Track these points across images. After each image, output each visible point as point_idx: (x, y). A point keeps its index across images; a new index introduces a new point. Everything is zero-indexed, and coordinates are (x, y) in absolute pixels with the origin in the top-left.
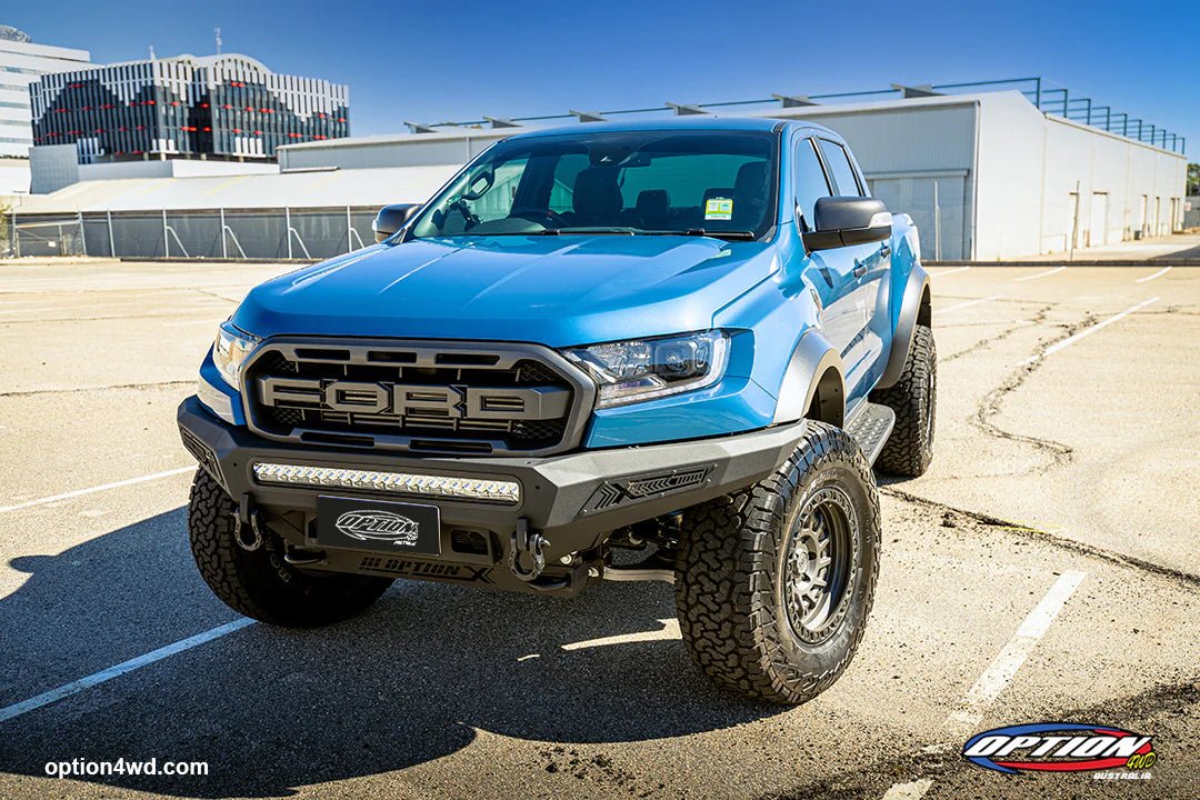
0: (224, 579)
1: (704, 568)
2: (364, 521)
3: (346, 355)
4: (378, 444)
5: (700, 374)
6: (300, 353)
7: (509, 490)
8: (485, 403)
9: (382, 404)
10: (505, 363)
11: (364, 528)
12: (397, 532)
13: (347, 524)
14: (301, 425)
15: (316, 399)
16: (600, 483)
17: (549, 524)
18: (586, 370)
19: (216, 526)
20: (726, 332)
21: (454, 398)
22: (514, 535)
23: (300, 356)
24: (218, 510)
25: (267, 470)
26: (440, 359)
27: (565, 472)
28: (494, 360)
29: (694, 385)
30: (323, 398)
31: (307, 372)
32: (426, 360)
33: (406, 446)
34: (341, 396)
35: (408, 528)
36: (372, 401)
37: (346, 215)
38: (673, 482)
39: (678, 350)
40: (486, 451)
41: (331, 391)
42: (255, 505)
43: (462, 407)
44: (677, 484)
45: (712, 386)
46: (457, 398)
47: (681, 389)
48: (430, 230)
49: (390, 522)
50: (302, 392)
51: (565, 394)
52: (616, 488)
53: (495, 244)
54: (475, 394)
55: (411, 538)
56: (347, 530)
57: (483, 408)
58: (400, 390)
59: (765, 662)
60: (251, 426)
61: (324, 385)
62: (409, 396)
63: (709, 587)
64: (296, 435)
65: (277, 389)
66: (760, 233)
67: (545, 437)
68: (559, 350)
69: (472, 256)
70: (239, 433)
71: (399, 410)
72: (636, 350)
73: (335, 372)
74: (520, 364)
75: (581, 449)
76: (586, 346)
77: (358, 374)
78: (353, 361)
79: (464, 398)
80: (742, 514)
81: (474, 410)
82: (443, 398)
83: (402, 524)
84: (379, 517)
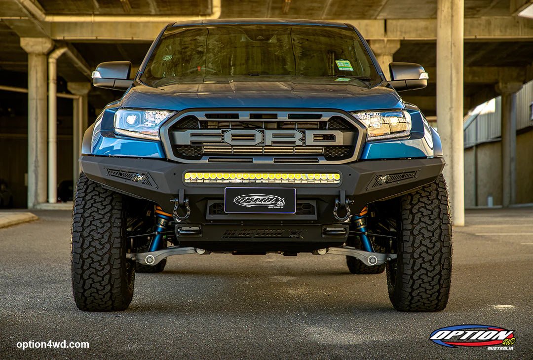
2: (248, 199)
3: (236, 116)
4: (255, 161)
6: (207, 116)
8: (315, 137)
9: (258, 140)
11: (249, 202)
12: (270, 203)
13: (240, 201)
15: (218, 139)
16: (375, 174)
20: (408, 112)
21: (299, 135)
22: (339, 199)
23: (207, 118)
25: (190, 177)
26: (291, 116)
28: (320, 116)
30: (223, 139)
32: (283, 117)
33: (272, 162)
34: (234, 137)
35: (277, 200)
36: (252, 139)
38: (403, 176)
40: (316, 162)
41: (228, 135)
43: (303, 140)
44: (404, 178)
45: (409, 135)
49: (264, 199)
50: (207, 136)
54: (309, 133)
55: (281, 205)
56: (240, 203)
57: (314, 141)
58: (269, 133)
61: (223, 132)
62: (274, 135)
64: (204, 161)
65: (192, 136)
67: (345, 154)
68: (348, 113)
71: (268, 142)
73: (230, 125)
74: (333, 119)
75: (361, 160)
77: (244, 125)
78: (241, 119)
79: (304, 135)
81: (310, 141)
82: (293, 136)
83: (272, 199)
84: (257, 197)
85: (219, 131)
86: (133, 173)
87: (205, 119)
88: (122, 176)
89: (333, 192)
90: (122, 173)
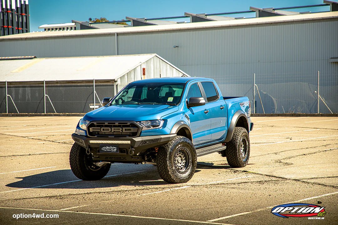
0: (77, 168)
1: (160, 158)
3: (104, 123)
4: (109, 137)
5: (158, 126)
6: (97, 123)
7: (129, 142)
8: (125, 130)
9: (110, 130)
10: (128, 124)
13: (103, 149)
14: (97, 135)
15: (99, 130)
16: (142, 141)
17: (135, 147)
18: (140, 125)
19: (76, 158)
20: (163, 120)
22: (130, 149)
24: (76, 155)
25: (91, 142)
26: (119, 123)
27: (137, 139)
28: (127, 123)
29: (157, 127)
30: (101, 130)
31: (98, 126)
32: (117, 124)
33: (114, 137)
34: (103, 130)
36: (108, 130)
37: (43, 87)
38: (153, 141)
39: (155, 122)
40: (126, 137)
41: (102, 129)
42: (89, 147)
43: (122, 130)
45: (161, 128)
46: (121, 129)
47: (155, 128)
48: (115, 103)
49: (111, 148)
50: (97, 129)
51: (137, 128)
52: (145, 142)
53: (128, 106)
54: (124, 128)
55: (115, 150)
57: (125, 131)
58: (113, 128)
59: (170, 173)
60: (88, 135)
61: (101, 128)
62: (114, 129)
63: (161, 160)
64: (96, 137)
65: (93, 129)
66: (177, 104)
67: (135, 134)
68: (137, 122)
69: (123, 108)
70: (87, 136)
71: (113, 131)
72: (149, 122)
73: (102, 126)
74: (131, 124)
75: (140, 136)
76: (141, 121)
77: (106, 126)
78: (106, 124)
79: (122, 129)
80: (166, 149)
81: (124, 131)
82: (119, 129)
83: (113, 148)
85: (100, 128)
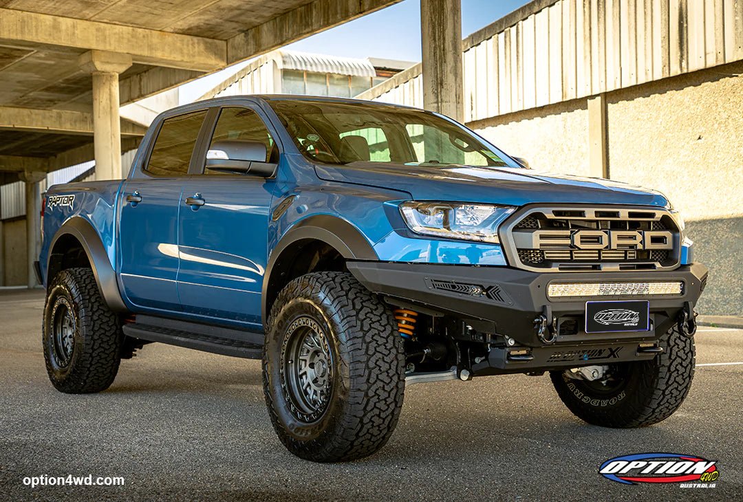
2: (607, 315)
3: (582, 214)
4: (603, 269)
8: (654, 240)
9: (605, 243)
11: (607, 319)
12: (626, 319)
13: (600, 318)
15: (568, 242)
23: (556, 215)
26: (631, 215)
28: (653, 215)
30: (573, 242)
31: (560, 225)
32: (624, 214)
34: (583, 239)
35: (632, 316)
40: (654, 267)
41: (577, 237)
46: (639, 237)
49: (621, 314)
50: (557, 238)
54: (648, 235)
55: (635, 321)
56: (599, 321)
58: (614, 234)
60: (520, 264)
61: (573, 233)
62: (618, 238)
64: (555, 269)
65: (542, 237)
71: (614, 245)
74: (663, 217)
78: (587, 217)
79: (644, 237)
81: (649, 244)
82: (634, 238)
83: (628, 314)
84: (615, 312)
85: (568, 233)
86: (470, 285)
87: (552, 217)
88: (456, 290)
89: (678, 304)
90: (456, 285)
